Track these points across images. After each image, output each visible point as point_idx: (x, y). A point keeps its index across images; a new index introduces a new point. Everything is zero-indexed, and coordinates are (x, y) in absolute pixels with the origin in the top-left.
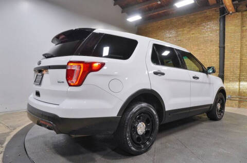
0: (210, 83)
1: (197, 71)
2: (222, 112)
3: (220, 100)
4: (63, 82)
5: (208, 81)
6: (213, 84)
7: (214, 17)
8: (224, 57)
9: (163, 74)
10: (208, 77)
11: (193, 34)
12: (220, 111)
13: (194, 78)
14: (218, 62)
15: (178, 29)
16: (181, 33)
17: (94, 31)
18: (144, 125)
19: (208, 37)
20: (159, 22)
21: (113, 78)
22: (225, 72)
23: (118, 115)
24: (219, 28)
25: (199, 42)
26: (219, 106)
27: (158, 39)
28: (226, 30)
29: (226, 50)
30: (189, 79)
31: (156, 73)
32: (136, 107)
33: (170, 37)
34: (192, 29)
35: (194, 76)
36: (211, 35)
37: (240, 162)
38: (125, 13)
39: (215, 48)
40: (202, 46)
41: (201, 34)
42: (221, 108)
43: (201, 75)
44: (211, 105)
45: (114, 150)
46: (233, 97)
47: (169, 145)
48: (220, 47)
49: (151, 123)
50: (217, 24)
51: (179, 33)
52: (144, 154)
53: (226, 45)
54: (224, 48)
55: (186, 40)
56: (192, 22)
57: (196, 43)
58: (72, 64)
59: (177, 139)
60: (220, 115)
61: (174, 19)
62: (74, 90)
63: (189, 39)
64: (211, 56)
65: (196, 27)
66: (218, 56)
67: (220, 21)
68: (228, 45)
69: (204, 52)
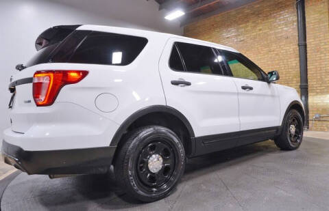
0: (273, 96)
1: (254, 79)
2: (299, 138)
3: (294, 120)
4: (29, 101)
5: (269, 93)
6: (279, 97)
7: (288, 3)
8: (306, 59)
9: (188, 84)
10: (270, 86)
11: (260, 30)
12: (295, 136)
13: (244, 88)
14: (298, 67)
15: (240, 24)
16: (243, 30)
17: (78, 29)
18: (161, 159)
19: (281, 32)
20: (212, 17)
21: (103, 91)
22: (309, 80)
23: (111, 145)
24: (296, 19)
25: (269, 42)
26: (293, 129)
27: (212, 42)
28: (307, 20)
29: (308, 49)
30: (235, 90)
31: (175, 83)
32: (144, 132)
33: (228, 38)
34: (258, 24)
35: (244, 85)
36: (285, 29)
37: (303, 209)
38: (164, 9)
39: (293, 48)
40: (274, 47)
41: (271, 30)
42: (296, 132)
43: (258, 85)
44: (276, 128)
45: (120, 196)
46: (323, 117)
47: (204, 187)
48: (299, 46)
49: (172, 155)
50: (293, 12)
51: (240, 31)
52: (161, 201)
53: (307, 41)
54: (305, 46)
55: (251, 39)
56: (257, 13)
57: (265, 42)
58: (39, 75)
59: (220, 179)
60: (296, 141)
61: (233, 12)
62: (43, 112)
63: (255, 38)
64: (287, 59)
65: (263, 20)
66: (298, 59)
67: (297, 8)
68: (310, 41)
69: (277, 54)
